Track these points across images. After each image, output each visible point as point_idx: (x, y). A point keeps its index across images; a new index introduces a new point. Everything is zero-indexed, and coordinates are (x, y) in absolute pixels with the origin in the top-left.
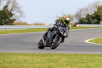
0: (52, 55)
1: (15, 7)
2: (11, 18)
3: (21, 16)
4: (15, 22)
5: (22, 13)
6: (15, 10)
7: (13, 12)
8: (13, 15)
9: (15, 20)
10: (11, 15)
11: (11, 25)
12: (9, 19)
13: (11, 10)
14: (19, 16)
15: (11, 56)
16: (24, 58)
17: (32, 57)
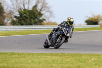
0: (81, 55)
1: (45, 7)
2: (41, 18)
3: (51, 16)
4: (44, 22)
5: (51, 13)
6: (44, 10)
7: (42, 12)
8: (42, 15)
9: (45, 20)
10: (41, 15)
11: (41, 25)
12: (38, 19)
13: (41, 10)
14: (49, 16)
15: (40, 57)
16: (54, 58)
17: (61, 57)
